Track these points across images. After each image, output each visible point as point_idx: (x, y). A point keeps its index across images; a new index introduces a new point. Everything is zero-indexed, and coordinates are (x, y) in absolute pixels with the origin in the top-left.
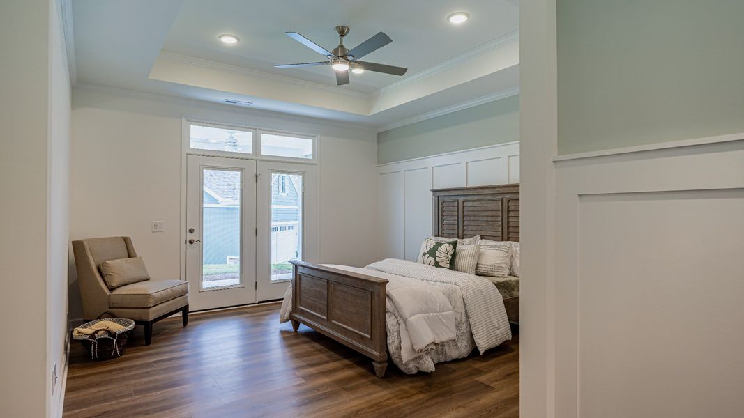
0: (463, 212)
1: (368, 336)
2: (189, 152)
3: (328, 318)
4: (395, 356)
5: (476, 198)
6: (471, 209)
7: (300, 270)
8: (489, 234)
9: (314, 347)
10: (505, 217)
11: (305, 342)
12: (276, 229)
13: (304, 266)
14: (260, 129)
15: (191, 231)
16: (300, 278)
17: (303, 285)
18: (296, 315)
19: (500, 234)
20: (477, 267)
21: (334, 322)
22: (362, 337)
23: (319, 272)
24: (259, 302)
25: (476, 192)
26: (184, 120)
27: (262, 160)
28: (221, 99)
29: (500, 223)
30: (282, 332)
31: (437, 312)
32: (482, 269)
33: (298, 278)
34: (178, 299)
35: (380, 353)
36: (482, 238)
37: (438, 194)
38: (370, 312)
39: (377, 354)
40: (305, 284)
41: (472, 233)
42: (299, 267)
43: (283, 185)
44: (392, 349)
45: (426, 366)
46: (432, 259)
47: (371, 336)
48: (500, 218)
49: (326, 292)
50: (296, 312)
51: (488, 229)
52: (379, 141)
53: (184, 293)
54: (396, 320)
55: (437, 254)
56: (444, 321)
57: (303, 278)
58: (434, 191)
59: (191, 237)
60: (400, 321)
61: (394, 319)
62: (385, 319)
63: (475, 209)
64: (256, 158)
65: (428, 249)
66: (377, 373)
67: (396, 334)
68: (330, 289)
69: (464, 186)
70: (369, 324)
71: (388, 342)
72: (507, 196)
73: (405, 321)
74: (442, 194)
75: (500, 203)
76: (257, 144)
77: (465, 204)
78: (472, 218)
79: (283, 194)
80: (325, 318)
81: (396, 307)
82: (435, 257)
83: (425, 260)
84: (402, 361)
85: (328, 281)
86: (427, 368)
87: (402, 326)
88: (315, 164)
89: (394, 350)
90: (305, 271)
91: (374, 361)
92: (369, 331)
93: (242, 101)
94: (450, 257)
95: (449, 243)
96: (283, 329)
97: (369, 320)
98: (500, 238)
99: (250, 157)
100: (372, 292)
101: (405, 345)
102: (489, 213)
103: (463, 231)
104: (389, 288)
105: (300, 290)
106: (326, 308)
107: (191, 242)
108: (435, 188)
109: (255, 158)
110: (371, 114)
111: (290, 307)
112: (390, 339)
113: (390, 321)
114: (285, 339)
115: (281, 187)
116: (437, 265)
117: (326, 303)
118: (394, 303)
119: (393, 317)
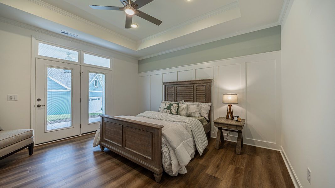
0: (176, 91)
1: (150, 158)
2: (37, 57)
3: (122, 146)
4: (167, 169)
5: (182, 86)
6: (180, 90)
7: (105, 119)
8: (187, 100)
9: (114, 162)
10: (195, 93)
11: (109, 159)
12: (92, 100)
13: (107, 118)
14: (82, 51)
15: (39, 100)
16: (105, 124)
17: (106, 127)
18: (103, 143)
19: (192, 100)
20: (187, 113)
21: (126, 148)
22: (145, 158)
23: (117, 121)
24: (82, 134)
25: (182, 83)
26: (33, 39)
27: (84, 66)
28: (59, 30)
29: (193, 95)
30: (95, 153)
31: (186, 140)
32: (189, 114)
33: (104, 124)
34: (25, 140)
35: (159, 169)
36: (185, 101)
37: (165, 84)
38: (151, 145)
39: (157, 170)
40: (107, 127)
41: (180, 99)
42: (104, 118)
43: (96, 83)
44: (166, 165)
45: (183, 171)
46: (169, 111)
47: (152, 158)
48: (193, 93)
49: (121, 132)
50: (102, 142)
51: (187, 97)
52: (139, 64)
53: (29, 136)
54: (167, 149)
55: (171, 108)
56: (189, 144)
57: (107, 123)
58: (164, 83)
59: (38, 103)
60: (170, 149)
61: (166, 148)
62: (161, 148)
63: (182, 90)
64: (81, 65)
65: (167, 106)
66: (156, 180)
67: (168, 157)
68: (123, 130)
69: (177, 81)
70: (151, 151)
71: (163, 161)
72: (196, 85)
73: (174, 149)
74: (167, 84)
75: (193, 87)
76: (81, 58)
77: (177, 88)
78: (180, 93)
79: (95, 87)
80: (121, 146)
81: (168, 141)
82: (170, 110)
83: (166, 111)
84: (173, 173)
85: (122, 126)
86: (184, 172)
87: (172, 152)
88: (111, 70)
89: (167, 166)
90: (108, 120)
91: (154, 173)
92: (151, 155)
93: (72, 34)
94: (177, 110)
95: (176, 104)
96: (96, 150)
97: (151, 149)
98: (193, 101)
99: (77, 64)
100: (152, 133)
101: (174, 162)
102: (188, 92)
103: (176, 99)
104: (163, 131)
105: (105, 130)
106: (121, 140)
107: (38, 106)
108: (164, 82)
109: (79, 64)
110: (137, 50)
111: (99, 138)
112: (164, 160)
113: (164, 150)
114: (96, 158)
115: (95, 84)
116: (171, 113)
117: (121, 137)
118: (166, 139)
119: (166, 147)
